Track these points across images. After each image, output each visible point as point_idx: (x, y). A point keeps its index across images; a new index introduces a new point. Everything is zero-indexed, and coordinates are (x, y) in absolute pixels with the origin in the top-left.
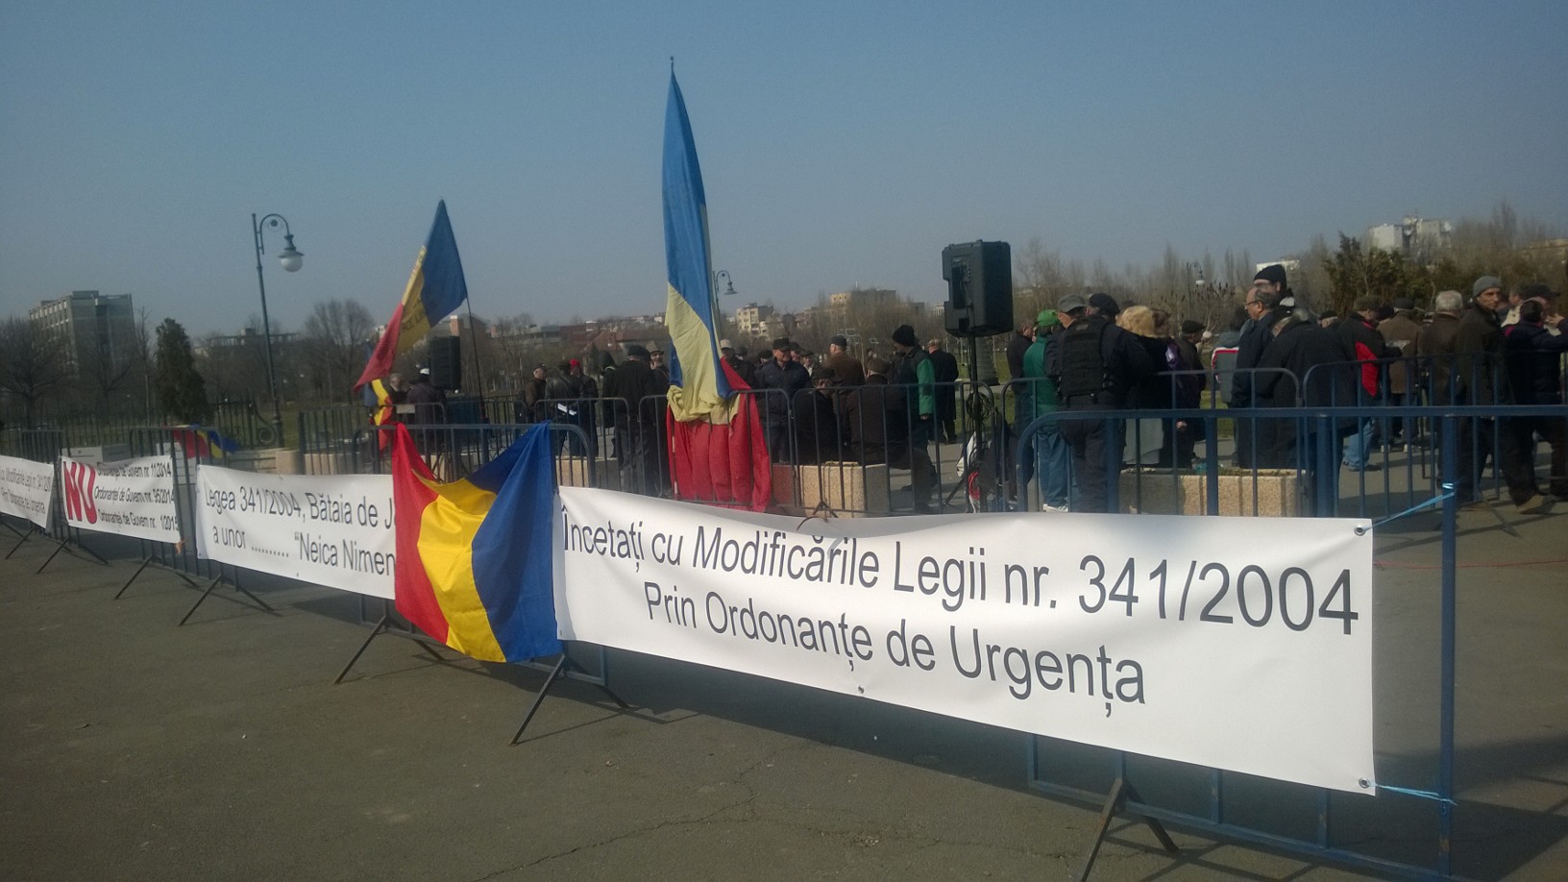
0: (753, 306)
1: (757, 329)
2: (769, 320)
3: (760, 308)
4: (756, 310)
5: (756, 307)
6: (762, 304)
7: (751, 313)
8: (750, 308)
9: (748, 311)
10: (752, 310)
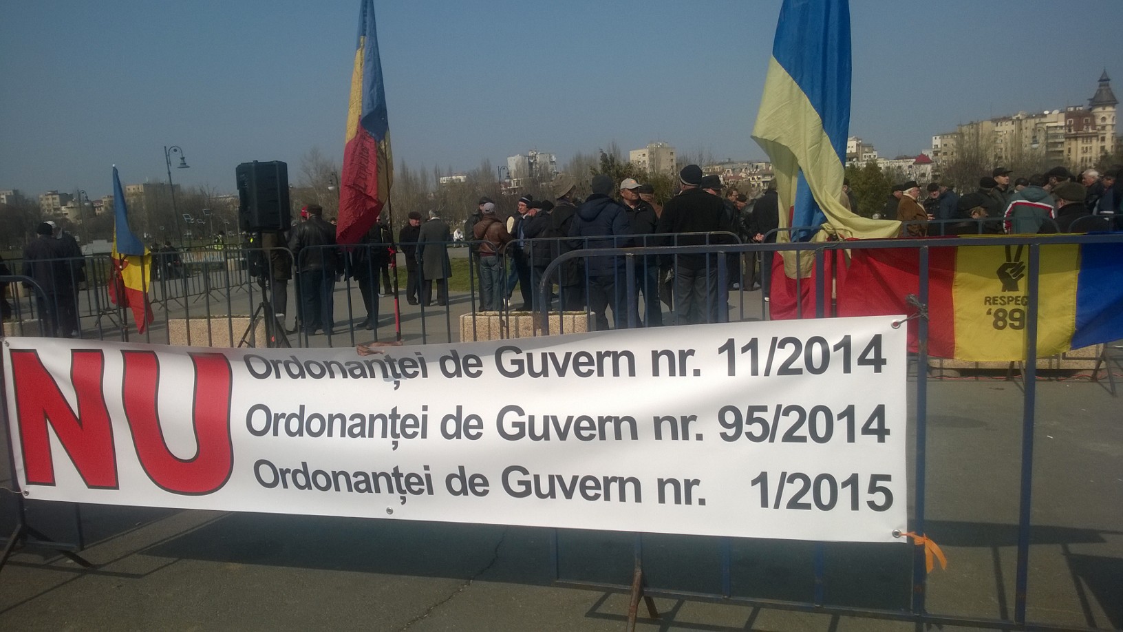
0: (54, 193)
1: (59, 212)
2: (70, 204)
3: (61, 195)
4: (57, 196)
5: (57, 194)
6: (63, 192)
7: (53, 199)
8: (52, 195)
9: (50, 197)
10: (54, 196)
